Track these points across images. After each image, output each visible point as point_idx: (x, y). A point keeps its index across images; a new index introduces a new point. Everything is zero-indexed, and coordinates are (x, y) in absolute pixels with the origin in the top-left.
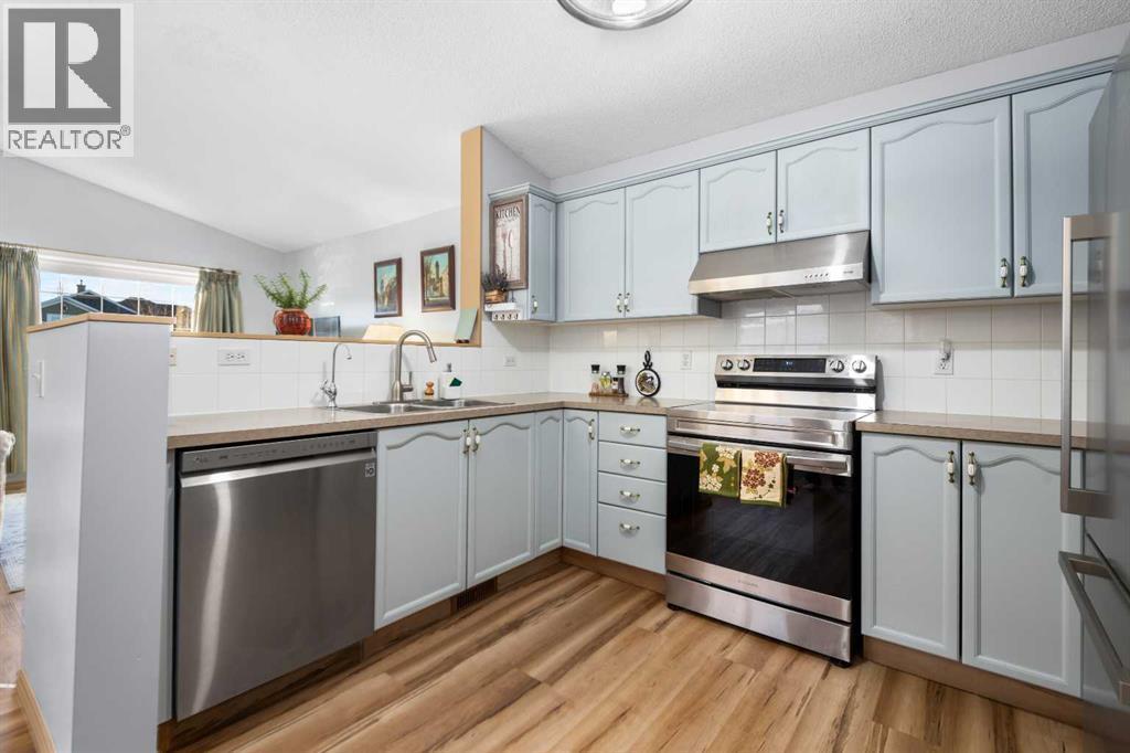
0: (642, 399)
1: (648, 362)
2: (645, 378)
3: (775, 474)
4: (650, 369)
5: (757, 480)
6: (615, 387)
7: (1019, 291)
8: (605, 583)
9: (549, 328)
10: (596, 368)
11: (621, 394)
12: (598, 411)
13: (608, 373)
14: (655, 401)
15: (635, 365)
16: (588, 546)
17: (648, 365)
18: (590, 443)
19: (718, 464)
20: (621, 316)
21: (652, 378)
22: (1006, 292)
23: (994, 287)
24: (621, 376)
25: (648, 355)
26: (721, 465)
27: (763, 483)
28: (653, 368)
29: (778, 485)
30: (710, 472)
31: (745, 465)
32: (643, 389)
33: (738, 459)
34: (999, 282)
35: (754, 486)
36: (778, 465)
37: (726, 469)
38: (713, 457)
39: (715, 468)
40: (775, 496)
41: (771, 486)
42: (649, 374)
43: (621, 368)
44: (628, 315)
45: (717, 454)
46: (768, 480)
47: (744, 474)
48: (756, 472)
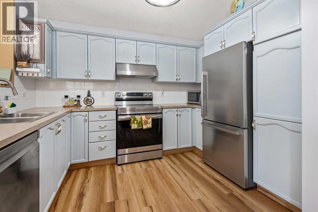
0: (87, 107)
1: (89, 94)
2: (88, 99)
3: (150, 121)
4: (90, 97)
5: (146, 123)
6: (76, 103)
7: (178, 81)
8: (92, 169)
9: (36, 80)
10: (66, 97)
11: (78, 105)
12: (88, 111)
13: (72, 99)
14: (92, 107)
15: (84, 95)
16: (84, 160)
17: (89, 95)
18: (84, 123)
19: (136, 121)
20: (87, 78)
21: (91, 100)
22: (176, 81)
23: (175, 81)
24: (78, 99)
25: (89, 92)
26: (137, 121)
27: (148, 123)
28: (91, 96)
29: (151, 123)
30: (134, 123)
31: (143, 119)
32: (87, 103)
33: (141, 118)
34: (176, 79)
35: (146, 124)
36: (151, 118)
37: (138, 122)
38: (135, 119)
39: (136, 122)
40: (150, 126)
41: (149, 123)
42: (90, 98)
43: (79, 97)
44: (89, 78)
45: (136, 118)
46: (149, 122)
47: (143, 122)
48: (146, 121)
